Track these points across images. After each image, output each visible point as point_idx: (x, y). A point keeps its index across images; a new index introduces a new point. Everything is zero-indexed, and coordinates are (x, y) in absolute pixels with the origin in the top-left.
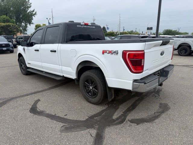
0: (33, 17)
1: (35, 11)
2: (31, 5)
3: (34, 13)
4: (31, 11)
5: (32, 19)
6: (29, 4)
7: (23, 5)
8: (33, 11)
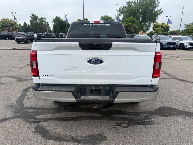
0: (159, 16)
1: (162, 10)
2: (159, 4)
3: (160, 12)
4: (158, 10)
5: (157, 18)
6: (158, 4)
7: (151, 5)
8: (160, 10)
